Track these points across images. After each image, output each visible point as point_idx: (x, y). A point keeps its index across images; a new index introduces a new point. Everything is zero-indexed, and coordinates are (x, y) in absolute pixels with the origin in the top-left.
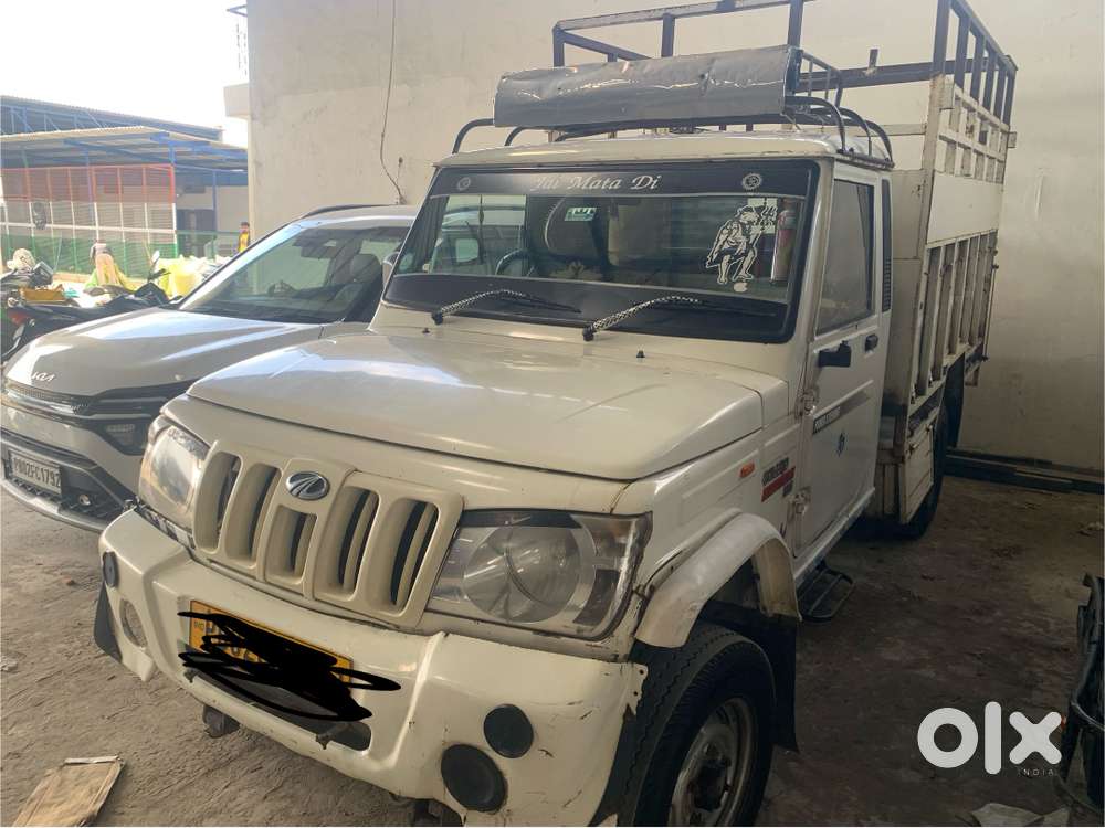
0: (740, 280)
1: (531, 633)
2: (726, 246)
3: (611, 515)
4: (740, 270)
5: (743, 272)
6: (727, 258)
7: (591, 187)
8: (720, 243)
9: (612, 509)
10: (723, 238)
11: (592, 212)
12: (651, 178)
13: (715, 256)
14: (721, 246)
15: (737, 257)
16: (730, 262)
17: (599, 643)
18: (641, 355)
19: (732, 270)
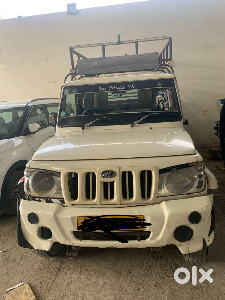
0: (166, 108)
1: (186, 195)
2: (160, 100)
3: (198, 162)
4: (165, 105)
5: (166, 106)
6: (161, 103)
7: (116, 89)
8: (158, 99)
9: (198, 161)
10: (158, 98)
11: (119, 95)
12: (133, 86)
13: (158, 103)
14: (158, 100)
15: (163, 102)
16: (162, 104)
17: (202, 192)
18: (151, 128)
19: (163, 105)
